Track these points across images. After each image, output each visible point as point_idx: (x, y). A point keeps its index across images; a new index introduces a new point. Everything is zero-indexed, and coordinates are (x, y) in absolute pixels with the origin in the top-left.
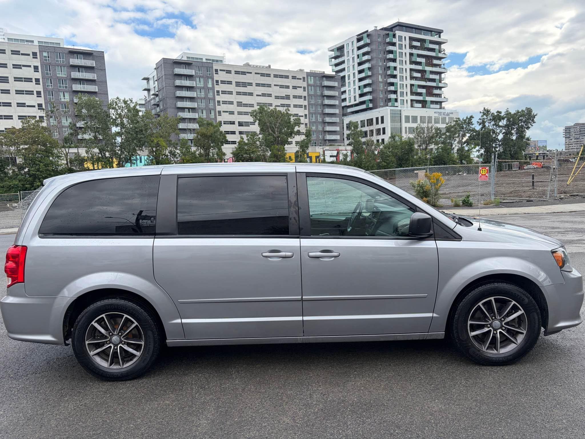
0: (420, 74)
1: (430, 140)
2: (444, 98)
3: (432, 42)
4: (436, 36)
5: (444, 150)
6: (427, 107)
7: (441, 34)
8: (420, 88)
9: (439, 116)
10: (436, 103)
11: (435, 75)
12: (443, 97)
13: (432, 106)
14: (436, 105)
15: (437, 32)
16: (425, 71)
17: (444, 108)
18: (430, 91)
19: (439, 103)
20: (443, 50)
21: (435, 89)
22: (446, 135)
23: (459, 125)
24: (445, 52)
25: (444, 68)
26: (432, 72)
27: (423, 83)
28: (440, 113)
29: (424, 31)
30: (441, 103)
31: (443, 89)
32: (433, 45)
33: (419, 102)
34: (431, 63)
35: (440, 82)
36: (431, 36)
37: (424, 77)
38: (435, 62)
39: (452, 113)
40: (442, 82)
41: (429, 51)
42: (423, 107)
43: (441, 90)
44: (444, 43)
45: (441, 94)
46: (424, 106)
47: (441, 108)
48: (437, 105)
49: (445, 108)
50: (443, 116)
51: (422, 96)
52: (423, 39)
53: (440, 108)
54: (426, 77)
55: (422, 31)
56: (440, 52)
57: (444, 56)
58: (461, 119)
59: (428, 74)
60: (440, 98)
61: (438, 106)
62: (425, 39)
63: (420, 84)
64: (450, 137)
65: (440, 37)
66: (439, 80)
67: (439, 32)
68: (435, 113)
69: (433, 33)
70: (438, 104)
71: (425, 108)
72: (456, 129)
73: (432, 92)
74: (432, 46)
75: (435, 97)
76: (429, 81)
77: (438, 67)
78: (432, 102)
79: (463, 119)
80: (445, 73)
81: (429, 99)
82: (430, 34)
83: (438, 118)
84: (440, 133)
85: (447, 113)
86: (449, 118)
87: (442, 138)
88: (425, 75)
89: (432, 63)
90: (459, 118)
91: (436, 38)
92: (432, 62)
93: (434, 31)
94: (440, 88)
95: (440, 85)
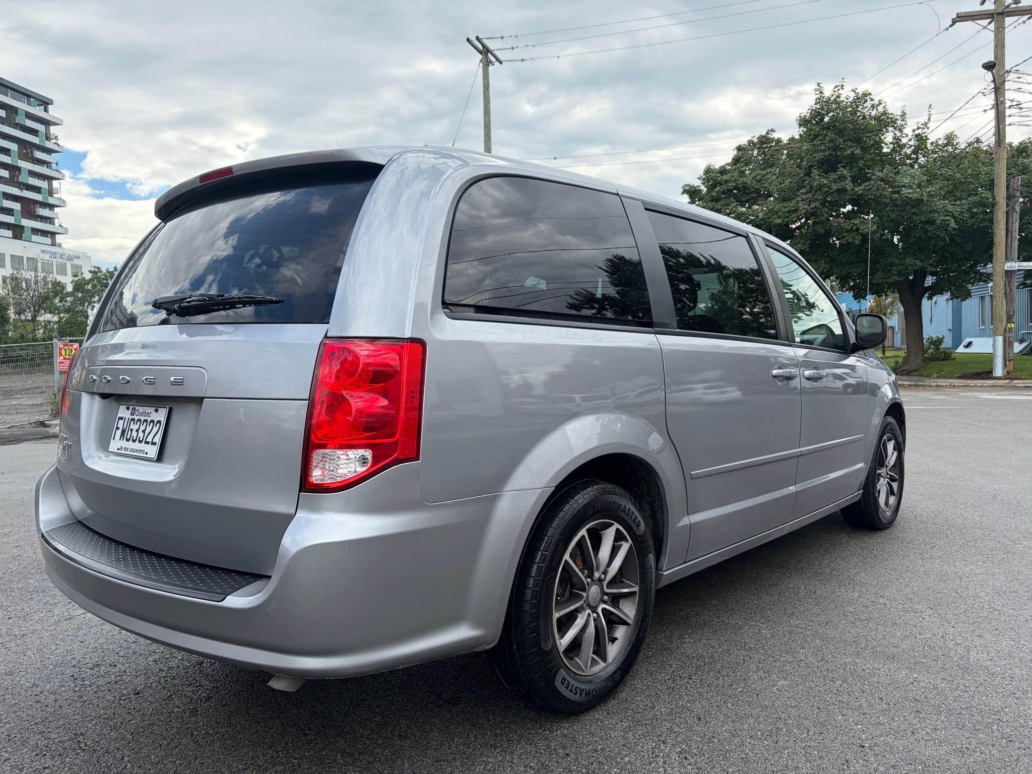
0: (7, 172)
1: (43, 302)
2: (60, 226)
3: (29, 116)
4: (38, 107)
5: (73, 325)
6: (24, 238)
7: (50, 106)
8: (7, 199)
9: (51, 259)
10: (44, 233)
11: (38, 179)
12: (57, 224)
13: (35, 238)
14: (42, 238)
15: (40, 100)
16: (19, 169)
17: (60, 246)
18: (29, 208)
19: (49, 235)
20: (54, 138)
21: (40, 207)
22: (75, 297)
23: (99, 279)
24: (59, 142)
25: (57, 171)
26: (32, 174)
27: (15, 191)
28: (53, 255)
29: (13, 92)
30: (53, 234)
31: (56, 209)
32: (33, 122)
33: (6, 227)
34: (30, 156)
35: (49, 196)
36: (29, 104)
37: (16, 180)
38: (39, 155)
39: (78, 257)
40: (55, 195)
41: (24, 131)
42: (15, 237)
43: (53, 211)
44: (55, 124)
45: (54, 219)
46: (17, 235)
47: (54, 244)
48: (46, 238)
49: (64, 246)
50: (61, 261)
51: (13, 215)
52: (12, 107)
53: (52, 245)
54: (20, 180)
55: (9, 90)
56: (48, 138)
57: (55, 148)
58: (104, 271)
59: (25, 174)
60: (51, 226)
61: (48, 240)
62: (17, 108)
63: (7, 191)
64: (82, 301)
65: (46, 110)
66: (49, 192)
67: (45, 103)
68: (42, 252)
69: (32, 99)
70: (48, 237)
71: (21, 239)
72: (94, 286)
73: (35, 211)
74: (30, 123)
75: (41, 222)
76: (27, 189)
77: (45, 166)
78: (35, 231)
79: (107, 270)
80: (60, 181)
81: (27, 223)
82: (26, 101)
83: (50, 262)
84: (62, 291)
85: (67, 255)
86: (72, 265)
87: (66, 301)
88: (18, 177)
89: (33, 157)
90: (98, 268)
91: (38, 111)
92: (32, 153)
93: (34, 98)
94: (51, 207)
95: (51, 201)
